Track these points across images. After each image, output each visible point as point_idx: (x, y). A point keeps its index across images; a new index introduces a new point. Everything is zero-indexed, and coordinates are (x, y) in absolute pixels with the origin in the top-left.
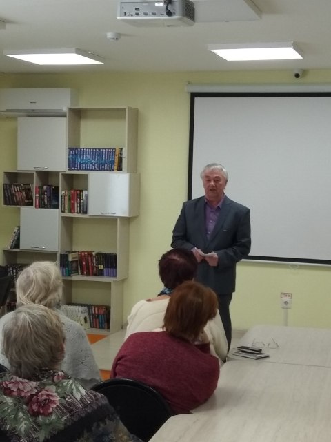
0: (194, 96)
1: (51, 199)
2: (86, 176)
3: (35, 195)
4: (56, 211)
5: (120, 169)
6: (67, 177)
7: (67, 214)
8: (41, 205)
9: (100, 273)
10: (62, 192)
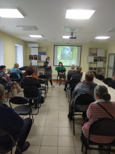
0: (54, 45)
1: (36, 59)
2: (41, 56)
3: (34, 58)
4: (37, 60)
5: (46, 55)
6: (38, 56)
7: (38, 61)
8: (35, 60)
9: (42, 68)
10: (37, 58)
